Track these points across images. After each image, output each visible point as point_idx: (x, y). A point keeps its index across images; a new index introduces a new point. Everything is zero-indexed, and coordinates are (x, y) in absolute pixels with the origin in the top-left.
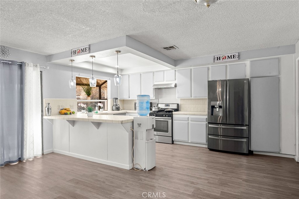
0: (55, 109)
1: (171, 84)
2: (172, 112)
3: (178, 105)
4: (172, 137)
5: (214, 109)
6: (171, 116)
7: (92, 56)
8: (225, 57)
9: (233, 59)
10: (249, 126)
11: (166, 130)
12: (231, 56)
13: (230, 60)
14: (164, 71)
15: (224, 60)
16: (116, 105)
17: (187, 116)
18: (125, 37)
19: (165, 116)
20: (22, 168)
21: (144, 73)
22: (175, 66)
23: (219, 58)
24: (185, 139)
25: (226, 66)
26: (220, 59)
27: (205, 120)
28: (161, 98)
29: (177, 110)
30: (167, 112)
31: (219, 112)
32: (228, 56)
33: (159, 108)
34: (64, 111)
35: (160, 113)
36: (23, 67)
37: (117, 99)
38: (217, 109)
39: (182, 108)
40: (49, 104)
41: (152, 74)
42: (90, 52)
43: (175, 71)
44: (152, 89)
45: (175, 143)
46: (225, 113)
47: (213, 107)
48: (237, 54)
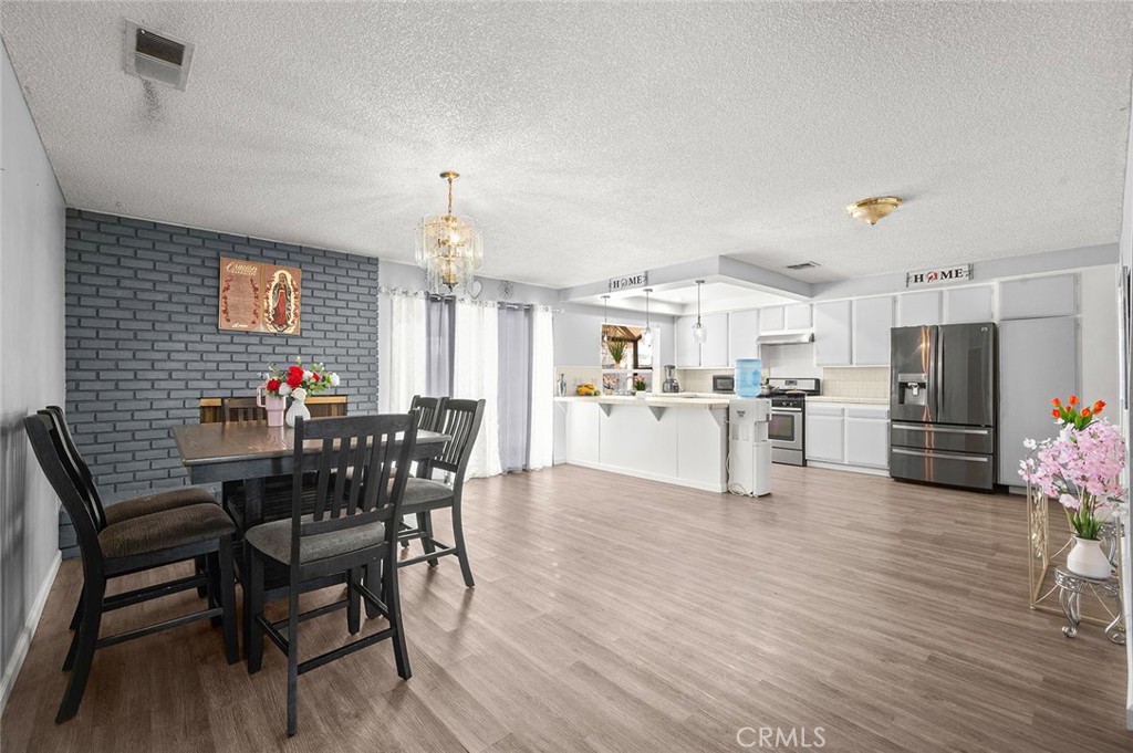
0: (571, 387)
1: (801, 335)
2: (803, 395)
3: (817, 381)
4: (803, 450)
5: (907, 391)
6: (802, 405)
7: (647, 290)
8: (936, 275)
9: (954, 279)
10: (996, 427)
11: (789, 434)
12: (950, 272)
13: (948, 280)
14: (784, 307)
15: (935, 282)
16: (672, 381)
17: (841, 406)
18: (717, 260)
19: (788, 405)
20: (528, 478)
21: (734, 312)
22: (812, 296)
23: (919, 278)
24: (836, 456)
25: (941, 292)
26: (922, 280)
27: (885, 415)
28: (775, 366)
29: (816, 392)
30: (790, 395)
31: (918, 397)
32: (943, 273)
33: (771, 388)
34: (584, 389)
35: (776, 396)
36: (534, 313)
37: (673, 367)
38: (915, 391)
39: (828, 387)
40: (563, 375)
41: (754, 314)
42: (646, 285)
43: (812, 305)
44: (756, 346)
45: (809, 463)
46: (932, 398)
47: (904, 386)
48: (966, 268)
